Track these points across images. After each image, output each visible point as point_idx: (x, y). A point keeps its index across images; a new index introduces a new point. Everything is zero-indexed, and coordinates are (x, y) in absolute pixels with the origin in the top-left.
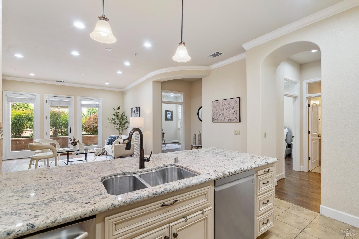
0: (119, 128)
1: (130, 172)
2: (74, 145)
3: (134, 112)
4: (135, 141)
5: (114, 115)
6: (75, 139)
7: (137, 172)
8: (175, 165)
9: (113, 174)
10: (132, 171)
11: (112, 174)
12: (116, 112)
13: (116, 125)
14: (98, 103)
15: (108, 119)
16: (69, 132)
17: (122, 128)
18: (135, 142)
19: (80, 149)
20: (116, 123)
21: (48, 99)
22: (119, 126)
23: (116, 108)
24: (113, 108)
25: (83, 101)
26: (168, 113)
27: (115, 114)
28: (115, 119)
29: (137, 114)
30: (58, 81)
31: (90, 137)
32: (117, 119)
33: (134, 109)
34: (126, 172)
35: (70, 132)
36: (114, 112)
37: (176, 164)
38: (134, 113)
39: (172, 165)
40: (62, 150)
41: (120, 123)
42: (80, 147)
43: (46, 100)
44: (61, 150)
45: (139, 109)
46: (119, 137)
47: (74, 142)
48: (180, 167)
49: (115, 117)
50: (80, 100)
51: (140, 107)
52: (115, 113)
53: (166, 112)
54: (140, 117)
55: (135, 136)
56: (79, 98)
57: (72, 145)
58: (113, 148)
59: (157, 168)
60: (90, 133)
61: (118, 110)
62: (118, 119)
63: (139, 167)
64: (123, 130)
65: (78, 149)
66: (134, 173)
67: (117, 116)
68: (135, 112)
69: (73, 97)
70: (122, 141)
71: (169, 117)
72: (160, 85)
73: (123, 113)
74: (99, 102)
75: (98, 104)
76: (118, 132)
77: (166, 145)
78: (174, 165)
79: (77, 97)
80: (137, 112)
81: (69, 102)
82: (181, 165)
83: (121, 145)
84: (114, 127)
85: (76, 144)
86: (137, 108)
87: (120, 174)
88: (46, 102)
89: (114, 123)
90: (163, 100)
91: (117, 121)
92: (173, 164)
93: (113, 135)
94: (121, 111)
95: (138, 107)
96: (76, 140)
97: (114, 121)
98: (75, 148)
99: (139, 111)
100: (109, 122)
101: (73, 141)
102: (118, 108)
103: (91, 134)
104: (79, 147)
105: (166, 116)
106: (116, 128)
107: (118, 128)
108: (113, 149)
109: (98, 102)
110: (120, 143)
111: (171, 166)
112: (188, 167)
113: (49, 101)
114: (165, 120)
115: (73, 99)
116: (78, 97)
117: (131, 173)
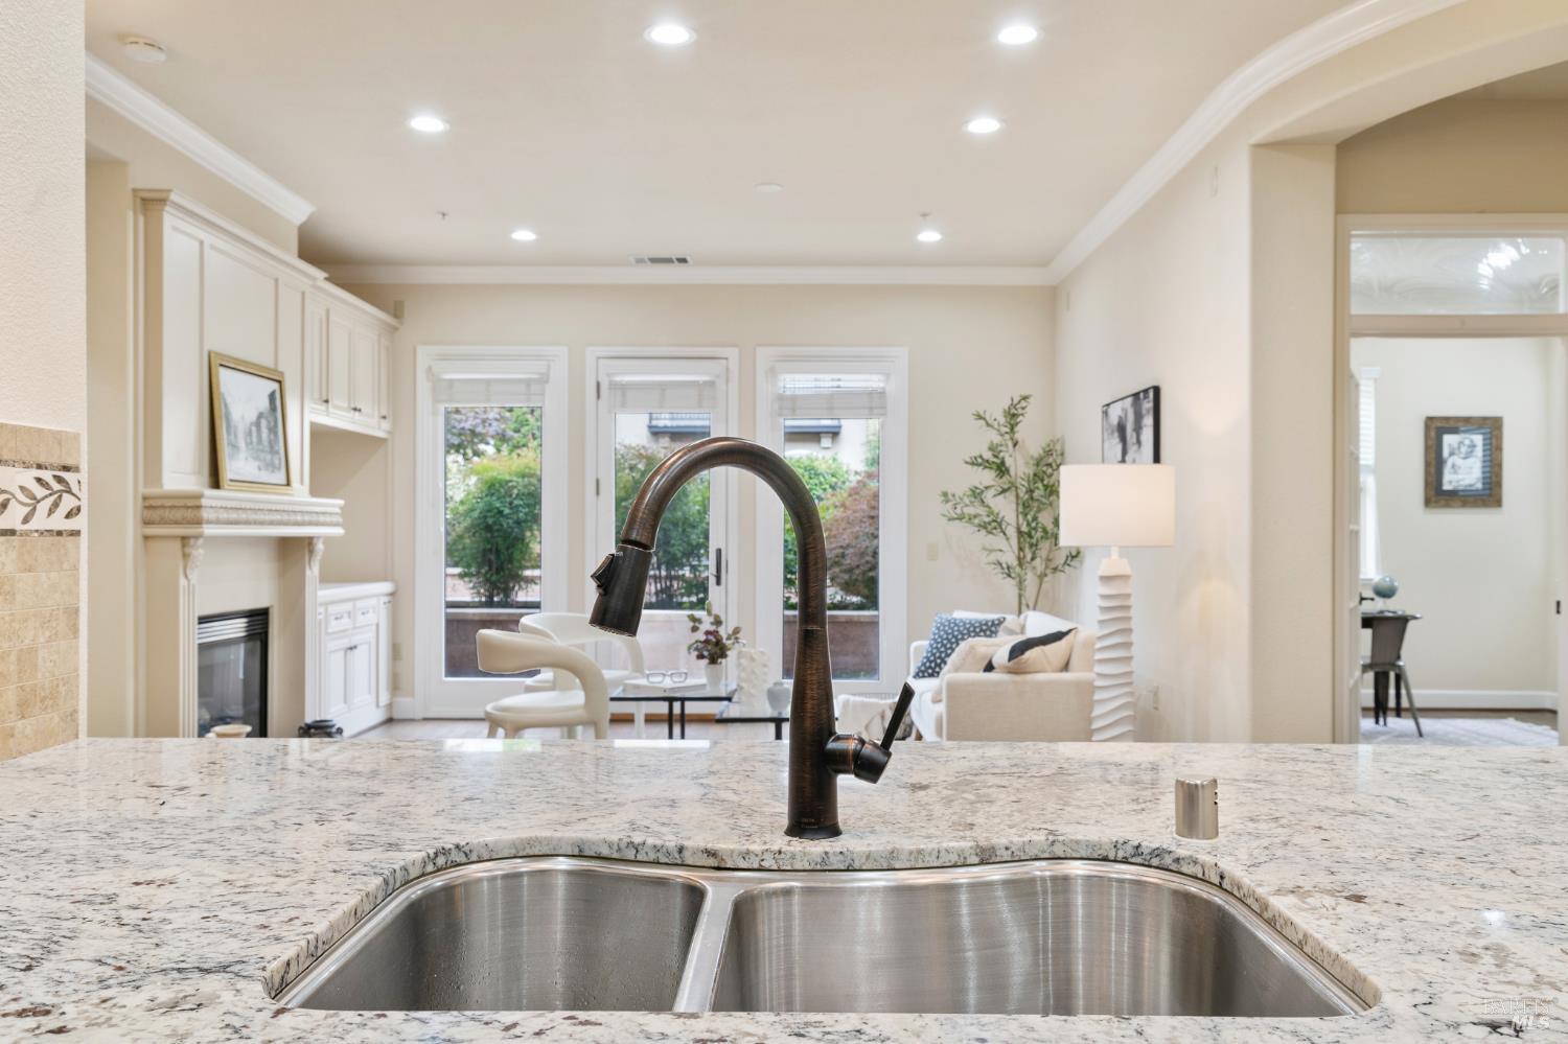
0: (1021, 565)
1: (681, 850)
2: (713, 660)
3: (1116, 434)
4: (1098, 656)
5: (976, 462)
6: (718, 622)
7: (745, 855)
8: (1168, 860)
9: (549, 840)
10: (702, 845)
11: (538, 840)
12: (997, 439)
13: (997, 541)
14: (882, 385)
15: (945, 494)
16: (712, 580)
17: (1037, 562)
18: (1098, 669)
19: (742, 688)
20: (994, 525)
21: (608, 375)
22: (1021, 549)
23: (997, 414)
24: (980, 417)
25: (788, 377)
26: (1449, 440)
27: (988, 455)
28: (991, 492)
29: (1139, 442)
30: (654, 261)
31: (850, 622)
32: (1004, 491)
33: (1115, 412)
34: (651, 841)
35: (718, 583)
36: (980, 442)
37: (1182, 852)
38: (1116, 440)
39: (1136, 855)
40: (645, 687)
41: (1024, 528)
42: (743, 675)
43: (598, 385)
44: (637, 687)
45: (1148, 405)
46: (1001, 622)
47: (711, 637)
48: (1220, 886)
49: (987, 477)
50: (772, 372)
51: (1157, 390)
52: (991, 449)
53: (1433, 434)
54: (1157, 459)
55: (1102, 618)
56: (764, 355)
57: (700, 657)
58: (940, 701)
59: (954, 858)
60: (855, 599)
61: (1012, 429)
62: (1011, 496)
63: (785, 822)
64: (1042, 576)
65: (733, 686)
66: (712, 862)
67: (1001, 469)
68: (1121, 429)
69: (732, 353)
70: (1001, 656)
71: (1464, 471)
72: (1321, 176)
73: (1049, 453)
74: (888, 376)
75: (882, 394)
76: (1010, 587)
77: (1422, 721)
78: (1153, 859)
79: (755, 349)
80: (1138, 429)
81: (711, 384)
82: (1226, 865)
83: (998, 683)
84: (986, 553)
85: (723, 655)
86: (1136, 395)
87: (605, 852)
88: (598, 396)
89: (983, 526)
90: (1357, 308)
91: (1006, 507)
92: (1149, 844)
93: (966, 609)
94: (1032, 437)
95: (1146, 391)
96: (723, 632)
97: (982, 511)
98: (715, 680)
99: (1148, 421)
100: (951, 519)
101: (708, 633)
102: (1013, 416)
103: (860, 607)
104: (739, 677)
105: (1435, 464)
106: (993, 557)
107: (1010, 558)
108: (941, 708)
109: (881, 377)
110: (989, 668)
111: (1125, 861)
112: (1282, 904)
113: (613, 386)
114: (1428, 502)
115: (734, 364)
116: (761, 351)
117: (689, 861)
